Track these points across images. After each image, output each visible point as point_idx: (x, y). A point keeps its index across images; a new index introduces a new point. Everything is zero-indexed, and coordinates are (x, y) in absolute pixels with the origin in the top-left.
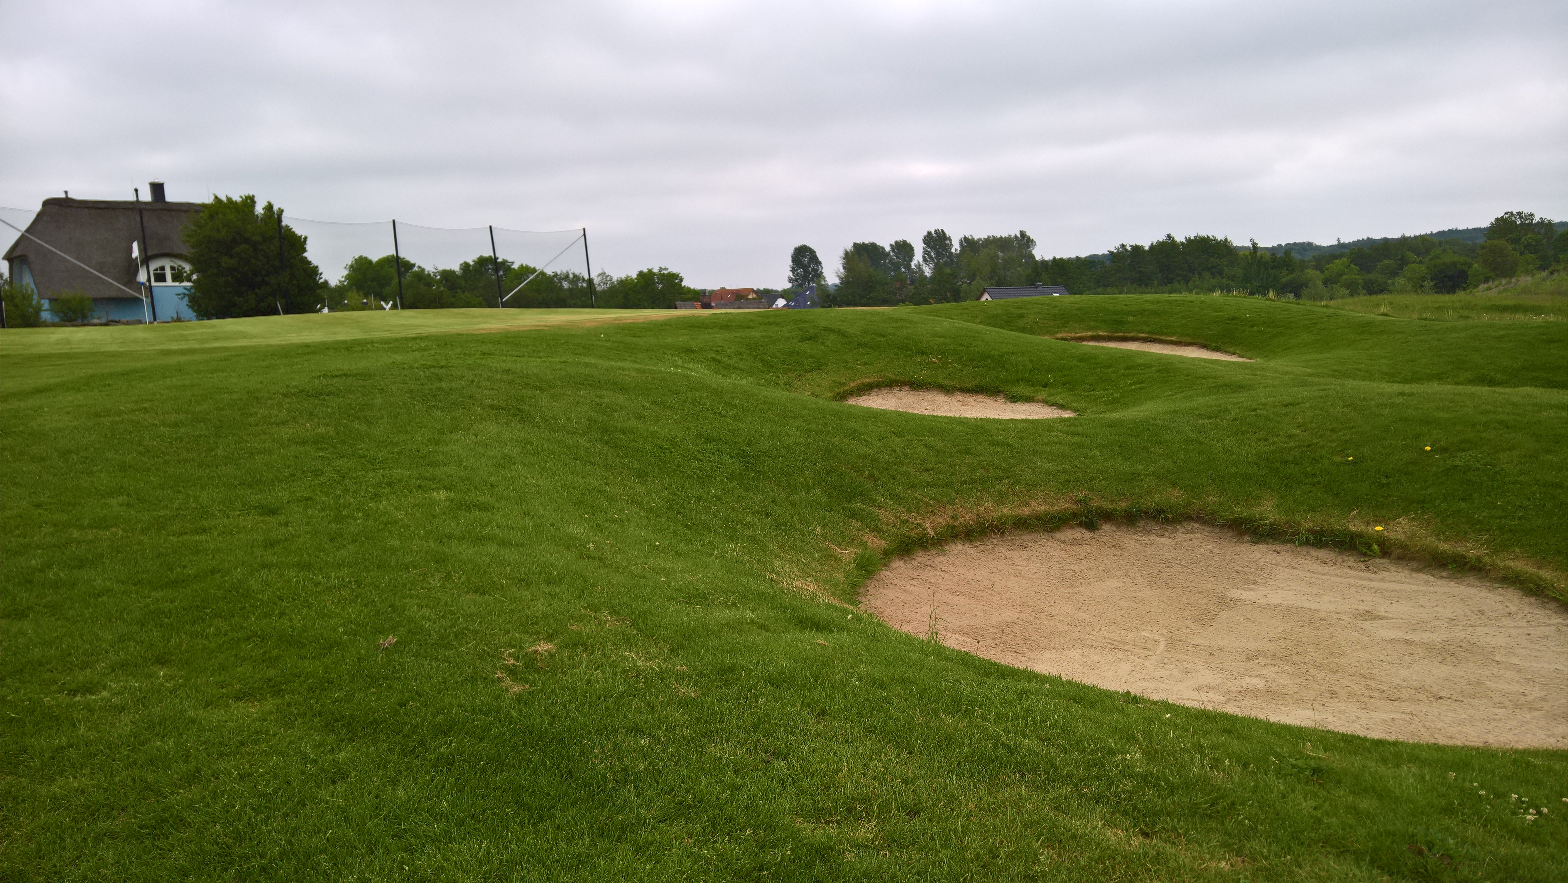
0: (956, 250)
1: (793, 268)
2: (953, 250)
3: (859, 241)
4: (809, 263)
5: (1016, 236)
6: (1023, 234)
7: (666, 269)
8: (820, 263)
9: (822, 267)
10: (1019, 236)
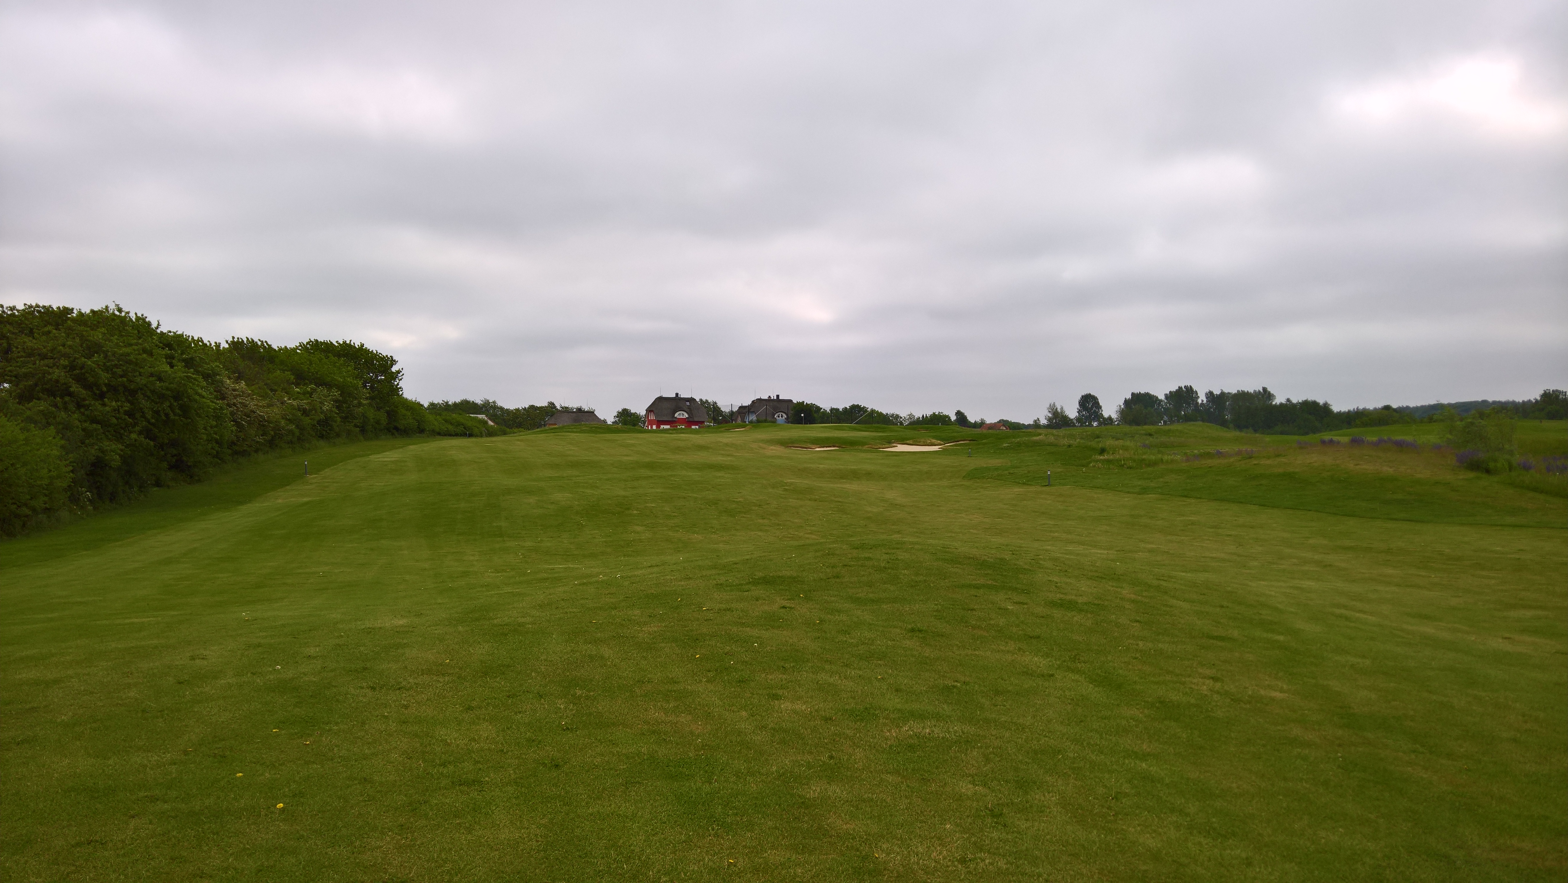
0: (1202, 401)
1: (1079, 410)
2: (1200, 401)
3: (1136, 391)
4: (1092, 406)
5: (1259, 391)
6: (1265, 389)
7: (942, 413)
8: (1101, 407)
9: (1102, 411)
10: (1262, 391)
